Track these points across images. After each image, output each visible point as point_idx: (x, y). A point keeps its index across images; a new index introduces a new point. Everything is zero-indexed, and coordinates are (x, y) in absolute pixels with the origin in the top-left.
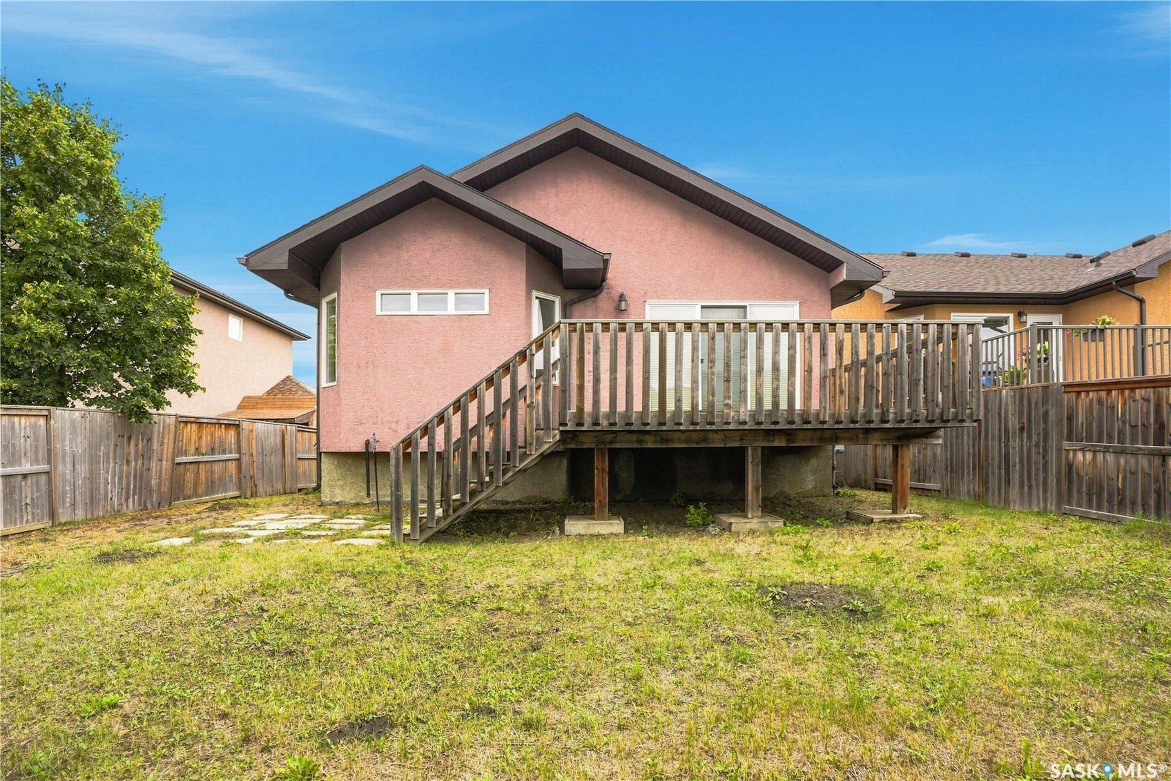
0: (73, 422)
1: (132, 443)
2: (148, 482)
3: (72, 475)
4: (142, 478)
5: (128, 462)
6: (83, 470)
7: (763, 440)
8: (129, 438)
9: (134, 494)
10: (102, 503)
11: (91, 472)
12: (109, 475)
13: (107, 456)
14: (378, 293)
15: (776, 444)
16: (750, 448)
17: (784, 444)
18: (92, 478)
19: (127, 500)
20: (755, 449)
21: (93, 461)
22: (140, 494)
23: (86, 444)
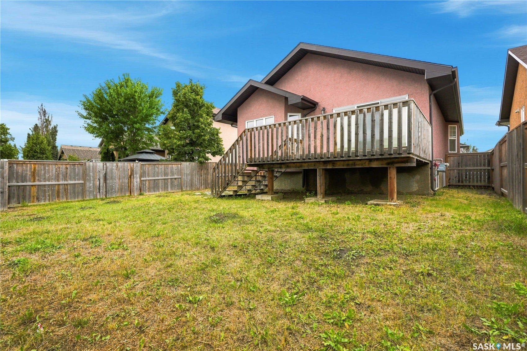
0: (187, 165)
1: (203, 171)
2: (207, 181)
3: (186, 179)
4: (206, 180)
5: (201, 176)
6: (189, 177)
7: (323, 166)
8: (202, 170)
9: (203, 184)
10: (194, 186)
11: (191, 178)
12: (196, 179)
13: (195, 174)
14: (246, 122)
15: (328, 167)
16: (318, 170)
17: (331, 168)
18: (192, 180)
19: (201, 186)
20: (319, 169)
21: (192, 175)
22: (205, 184)
23: (190, 171)
